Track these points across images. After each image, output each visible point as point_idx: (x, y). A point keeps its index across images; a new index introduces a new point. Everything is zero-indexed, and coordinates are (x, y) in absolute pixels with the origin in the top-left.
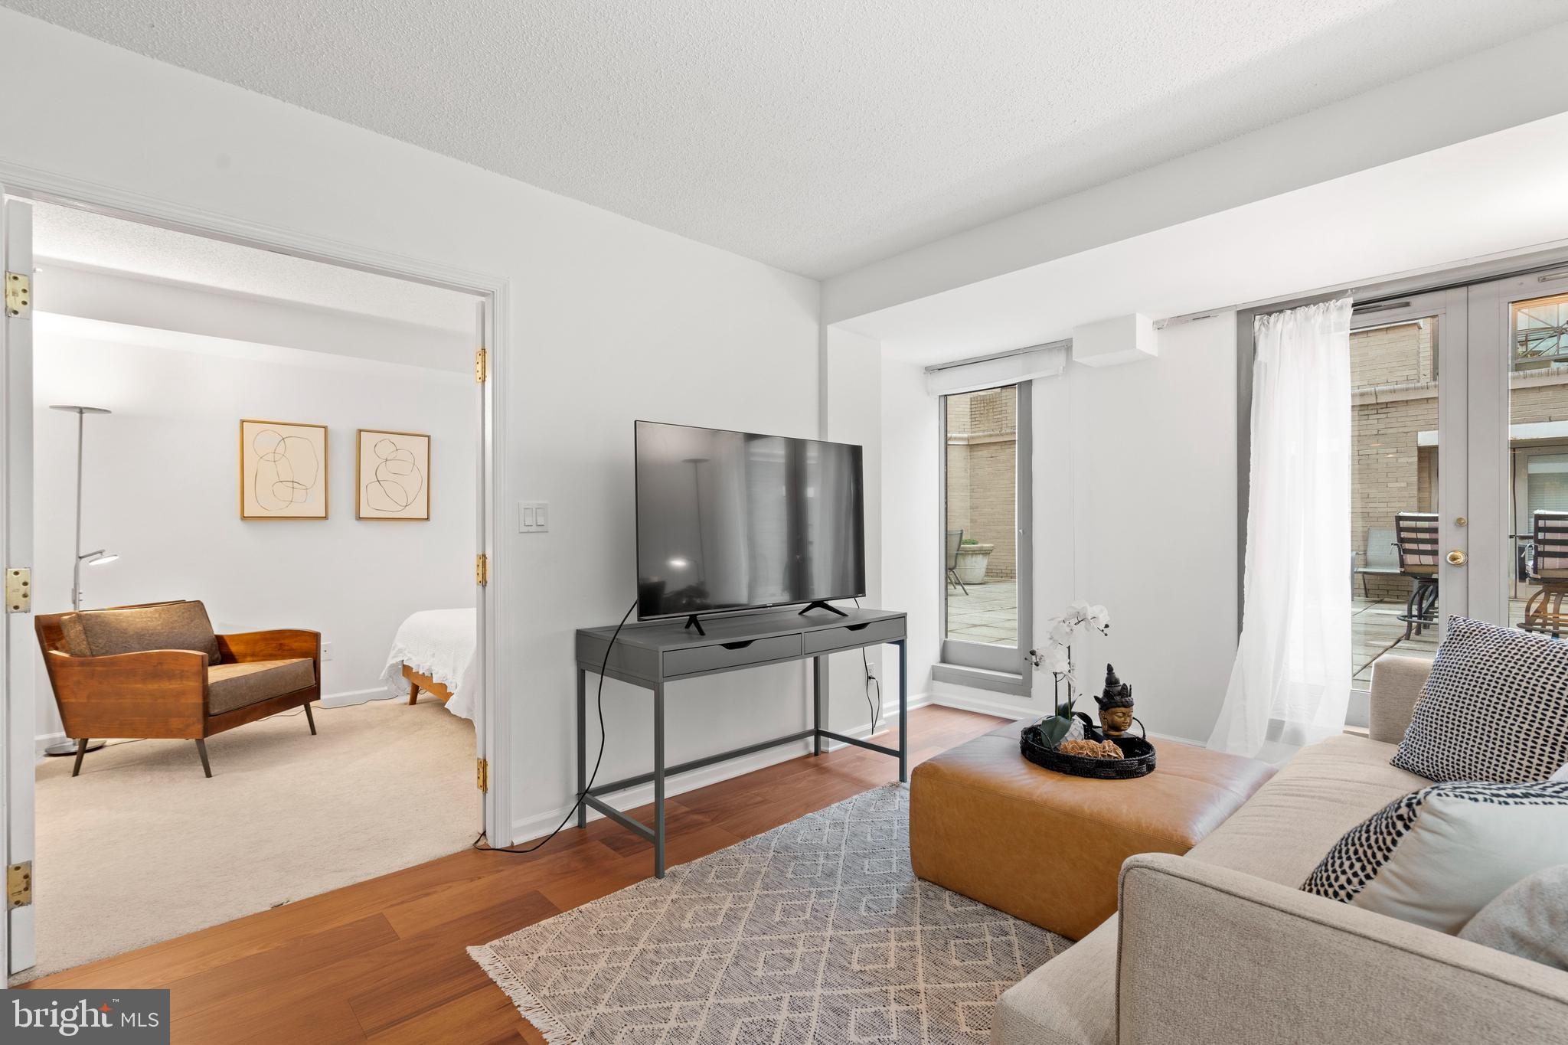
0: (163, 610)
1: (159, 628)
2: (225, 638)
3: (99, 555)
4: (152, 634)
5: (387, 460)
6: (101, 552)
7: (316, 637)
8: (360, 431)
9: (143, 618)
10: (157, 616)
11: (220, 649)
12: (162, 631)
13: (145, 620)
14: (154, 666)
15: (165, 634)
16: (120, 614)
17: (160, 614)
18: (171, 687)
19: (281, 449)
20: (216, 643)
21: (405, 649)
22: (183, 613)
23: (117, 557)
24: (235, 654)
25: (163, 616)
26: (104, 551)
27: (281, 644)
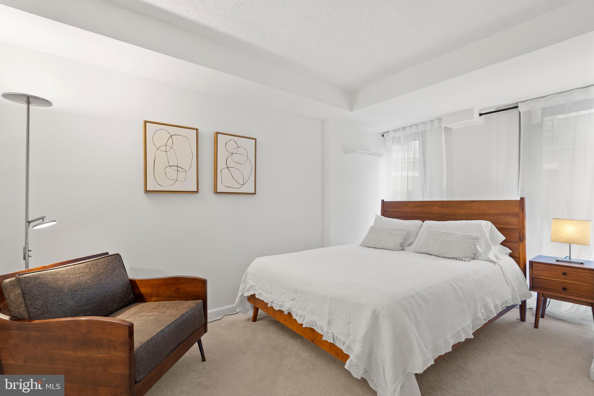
0: (93, 264)
1: (89, 281)
2: (137, 282)
3: (41, 221)
4: (84, 288)
5: (232, 154)
6: (42, 218)
7: (203, 283)
8: (218, 133)
9: (76, 274)
10: (87, 270)
11: (133, 291)
12: (91, 284)
13: (78, 276)
14: (83, 334)
15: (94, 286)
16: (57, 273)
17: (90, 268)
18: (100, 355)
19: (170, 143)
20: (130, 287)
21: (255, 286)
22: (107, 265)
23: (55, 223)
24: (144, 295)
25: (92, 270)
26: (45, 217)
27: (178, 288)
